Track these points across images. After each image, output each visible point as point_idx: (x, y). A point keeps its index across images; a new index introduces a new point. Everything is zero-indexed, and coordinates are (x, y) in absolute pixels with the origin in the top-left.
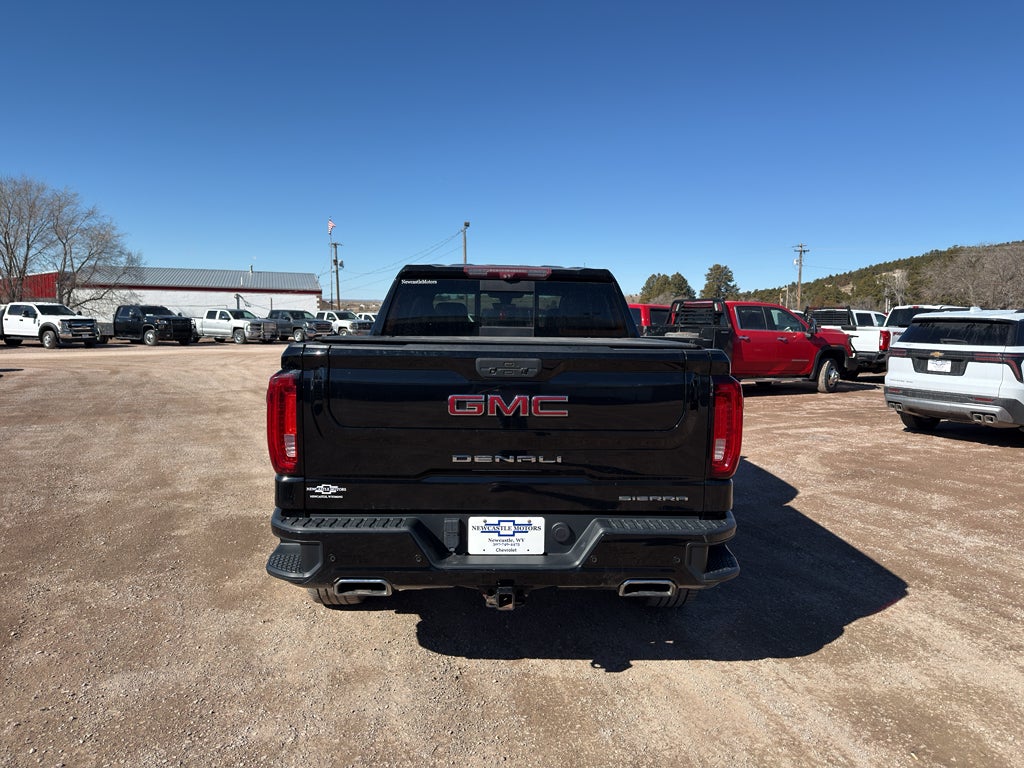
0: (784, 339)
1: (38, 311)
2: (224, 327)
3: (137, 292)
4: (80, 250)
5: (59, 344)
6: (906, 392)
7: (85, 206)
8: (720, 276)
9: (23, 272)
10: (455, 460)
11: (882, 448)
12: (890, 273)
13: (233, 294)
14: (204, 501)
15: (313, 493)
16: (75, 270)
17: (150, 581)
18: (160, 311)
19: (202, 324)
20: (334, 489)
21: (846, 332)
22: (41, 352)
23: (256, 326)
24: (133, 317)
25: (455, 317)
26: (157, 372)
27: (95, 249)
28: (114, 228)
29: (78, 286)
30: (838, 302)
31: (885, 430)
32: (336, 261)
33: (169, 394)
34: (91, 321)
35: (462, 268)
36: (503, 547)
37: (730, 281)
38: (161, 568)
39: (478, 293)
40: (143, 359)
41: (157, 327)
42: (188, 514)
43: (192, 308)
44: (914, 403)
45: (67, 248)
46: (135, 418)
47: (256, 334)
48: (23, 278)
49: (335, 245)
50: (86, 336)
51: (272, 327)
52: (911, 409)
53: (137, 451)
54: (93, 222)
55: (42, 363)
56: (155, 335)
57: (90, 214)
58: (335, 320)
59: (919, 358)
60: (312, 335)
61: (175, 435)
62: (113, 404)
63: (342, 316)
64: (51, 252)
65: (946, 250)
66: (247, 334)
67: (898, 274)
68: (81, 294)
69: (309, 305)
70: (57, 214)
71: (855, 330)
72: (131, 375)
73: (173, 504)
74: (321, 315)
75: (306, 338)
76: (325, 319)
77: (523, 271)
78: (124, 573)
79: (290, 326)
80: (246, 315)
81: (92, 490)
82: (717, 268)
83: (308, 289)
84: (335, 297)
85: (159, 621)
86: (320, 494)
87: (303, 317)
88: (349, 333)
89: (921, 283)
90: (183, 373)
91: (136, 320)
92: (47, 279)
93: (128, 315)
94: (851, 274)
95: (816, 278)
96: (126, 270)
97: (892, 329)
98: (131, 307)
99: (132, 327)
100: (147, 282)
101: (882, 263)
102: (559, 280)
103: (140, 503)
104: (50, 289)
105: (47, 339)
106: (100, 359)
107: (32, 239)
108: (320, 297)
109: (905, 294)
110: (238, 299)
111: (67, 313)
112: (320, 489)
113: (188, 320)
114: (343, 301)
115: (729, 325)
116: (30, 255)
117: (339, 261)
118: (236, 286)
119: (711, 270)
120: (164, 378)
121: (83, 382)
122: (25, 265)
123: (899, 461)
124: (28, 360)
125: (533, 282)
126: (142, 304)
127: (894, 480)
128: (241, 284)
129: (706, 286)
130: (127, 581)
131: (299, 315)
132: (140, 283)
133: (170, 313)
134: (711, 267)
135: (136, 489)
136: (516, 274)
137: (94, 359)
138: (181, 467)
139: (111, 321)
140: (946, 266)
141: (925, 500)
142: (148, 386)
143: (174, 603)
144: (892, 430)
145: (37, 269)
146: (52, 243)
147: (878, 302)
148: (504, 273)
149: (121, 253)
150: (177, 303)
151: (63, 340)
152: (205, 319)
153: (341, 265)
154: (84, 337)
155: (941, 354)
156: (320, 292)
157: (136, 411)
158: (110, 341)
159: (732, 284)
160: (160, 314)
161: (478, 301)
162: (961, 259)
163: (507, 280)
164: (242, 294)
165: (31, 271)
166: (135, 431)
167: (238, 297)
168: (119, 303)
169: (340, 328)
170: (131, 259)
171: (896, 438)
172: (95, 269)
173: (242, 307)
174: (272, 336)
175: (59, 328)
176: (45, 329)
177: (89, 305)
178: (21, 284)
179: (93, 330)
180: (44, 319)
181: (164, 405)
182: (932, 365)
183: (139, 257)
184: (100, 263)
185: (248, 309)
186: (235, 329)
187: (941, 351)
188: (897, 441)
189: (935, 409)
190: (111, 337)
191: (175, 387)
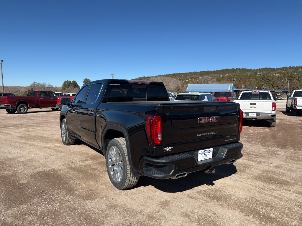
8: (87, 82)
10: (198, 135)
15: (165, 150)
20: (170, 148)
36: (205, 158)
82: (86, 79)
86: (167, 150)
112: (167, 149)
125: (146, 85)
129: (83, 85)
136: (142, 83)
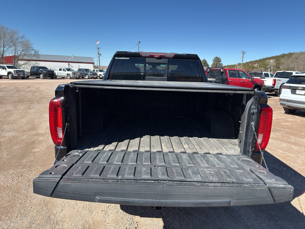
0: (243, 81)
1: (7, 68)
2: (64, 73)
3: (38, 62)
4: (20, 48)
5: (14, 78)
6: (287, 101)
7: (21, 35)
8: (217, 60)
9: (3, 55)
11: (279, 120)
12: (269, 61)
13: (67, 63)
14: (47, 137)
16: (19, 55)
17: (19, 173)
18: (45, 68)
19: (57, 72)
21: (262, 79)
22: (8, 80)
23: (74, 73)
24: (36, 70)
25: (137, 73)
26: (42, 88)
27: (24, 48)
28: (30, 42)
29: (19, 60)
30: (253, 69)
31: (278, 113)
32: (99, 54)
33: (44, 95)
34: (23, 71)
35: (139, 53)
37: (220, 62)
38: (25, 166)
39: (145, 63)
40: (39, 83)
41: (43, 73)
42: (40, 142)
43: (55, 67)
44: (290, 104)
45: (16, 48)
46: (31, 104)
47: (74, 76)
48: (3, 57)
49: (99, 48)
50: (22, 75)
51: (79, 74)
52: (288, 107)
53: (29, 116)
54: (23, 40)
55: (7, 84)
56: (43, 76)
57: (22, 37)
58: (98, 72)
59: (293, 89)
60: (91, 77)
61: (42, 110)
62: (25, 98)
63: (101, 71)
64: (11, 49)
65: (287, 53)
66: (71, 76)
67: (272, 61)
68: (21, 62)
69: (90, 67)
70: (12, 37)
71: (265, 78)
72: (33, 89)
73: (35, 138)
74: (94, 70)
75: (89, 78)
76: (95, 72)
77: (163, 55)
78: (10, 169)
79: (84, 74)
80: (71, 70)
81: (9, 131)
82: (216, 58)
83: (90, 62)
84: (99, 65)
85: (18, 193)
87: (89, 71)
88: (102, 76)
89: (279, 64)
90: (50, 88)
91: (37, 71)
92: (10, 57)
93: (35, 69)
94: (257, 61)
95: (246, 62)
96: (34, 55)
97: (277, 79)
98: (36, 67)
99: (36, 73)
100: (41, 59)
101: (267, 57)
102: (177, 58)
103: (24, 137)
104: (11, 61)
105: (10, 76)
106: (26, 83)
107: (5, 45)
108: (94, 65)
109: (274, 67)
111: (16, 68)
113: (53, 71)
114: (101, 66)
115: (226, 76)
116: (4, 50)
117: (100, 53)
118: (68, 61)
119: (215, 58)
120: (44, 90)
121: (18, 90)
122: (3, 54)
123: (287, 125)
124: (3, 83)
125: (167, 59)
126: (39, 66)
127: (288, 133)
128: (70, 60)
129: (213, 64)
130: (11, 172)
131: (87, 70)
132: (39, 59)
133: (47, 69)
134: (215, 57)
135: (24, 131)
136: (160, 56)
137: (23, 83)
138: (42, 123)
139: (30, 71)
140: (289, 58)
141: (301, 141)
142: (38, 92)
143: (26, 184)
144: (281, 113)
145: (7, 54)
146: (11, 46)
147: (266, 69)
148: (156, 55)
149: (32, 50)
150: (50, 66)
151: (15, 77)
152: (58, 71)
153: (100, 55)
154: (21, 76)
155: (302, 88)
156: (94, 63)
157: (32, 101)
158: (29, 77)
159: (221, 63)
160: (45, 69)
161: (145, 66)
162: (293, 56)
163: (156, 58)
164: (70, 63)
165: (5, 55)
166: (30, 108)
167: (69, 64)
168: (32, 66)
169: (100, 75)
170: (36, 52)
171: (283, 116)
172: (25, 55)
173: (70, 67)
174: (79, 77)
175: (13, 73)
176: (9, 73)
177: (23, 66)
178: (2, 59)
179: (24, 74)
180: (9, 70)
181: (41, 99)
182: (298, 92)
183: (38, 51)
184: (26, 53)
185: (72, 68)
186: (68, 74)
187: (302, 87)
188: (283, 117)
189: (298, 107)
190: (30, 76)
191: (46, 93)
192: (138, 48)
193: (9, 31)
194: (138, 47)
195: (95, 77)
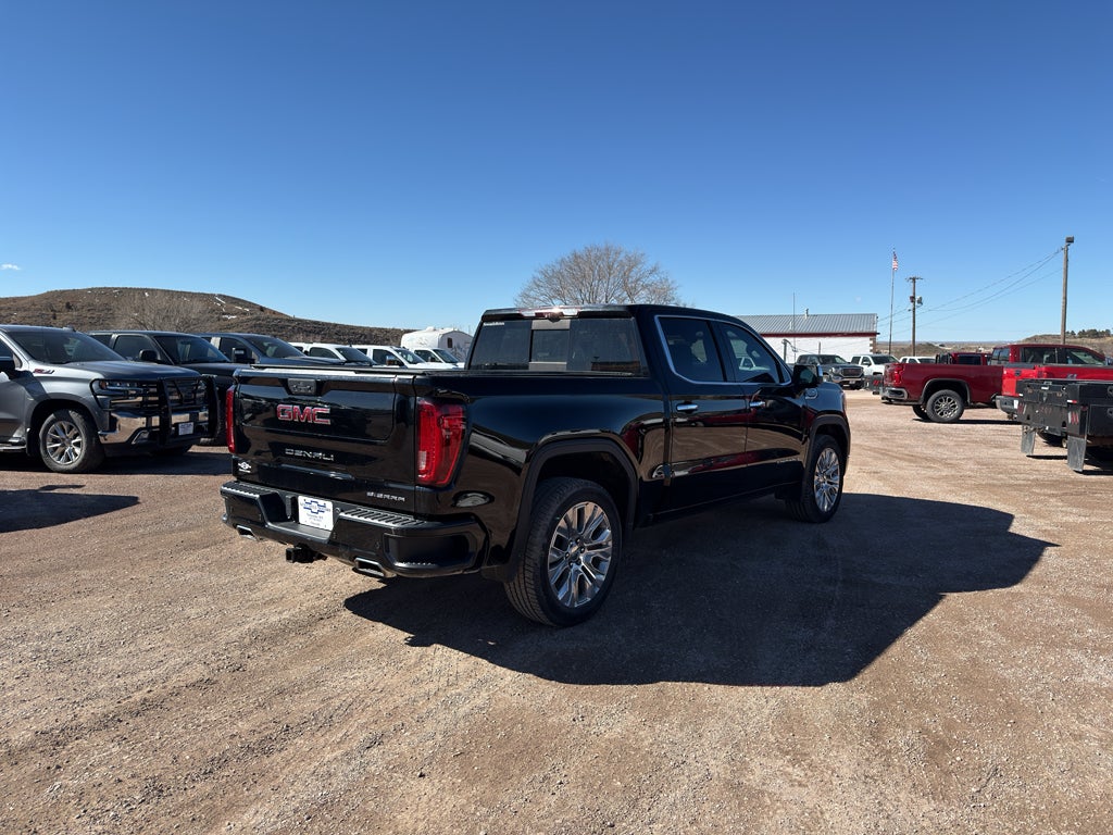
7: (649, 264)
10: (287, 452)
13: (781, 339)
15: (240, 467)
20: (247, 466)
32: (913, 299)
36: (313, 521)
49: (914, 279)
58: (870, 365)
76: (860, 365)
83: (858, 331)
86: (243, 469)
108: (874, 340)
110: (785, 344)
112: (242, 465)
117: (917, 297)
118: (785, 331)
125: (569, 320)
128: (789, 329)
131: (829, 360)
153: (920, 302)
156: (873, 335)
164: (790, 339)
192: (1063, 266)
193: (622, 257)
194: (1063, 261)
195: (853, 381)
